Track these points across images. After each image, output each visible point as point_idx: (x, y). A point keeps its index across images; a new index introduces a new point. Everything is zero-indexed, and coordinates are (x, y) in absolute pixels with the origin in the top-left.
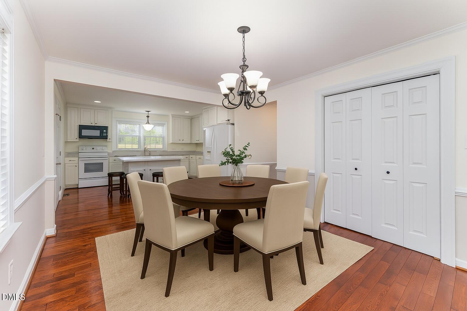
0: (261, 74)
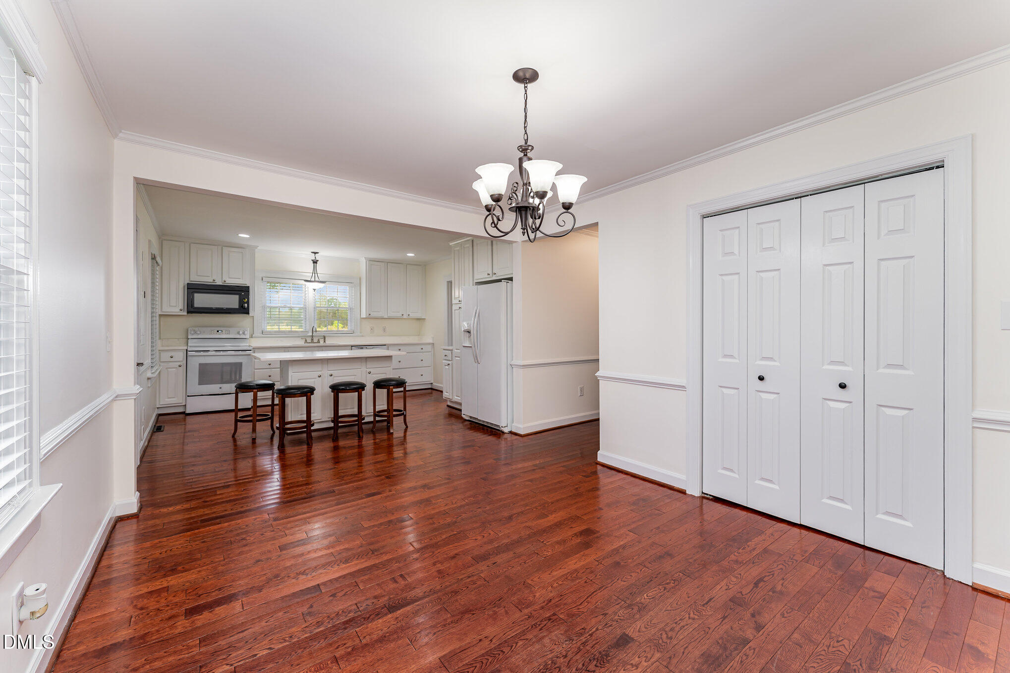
0: (559, 166)
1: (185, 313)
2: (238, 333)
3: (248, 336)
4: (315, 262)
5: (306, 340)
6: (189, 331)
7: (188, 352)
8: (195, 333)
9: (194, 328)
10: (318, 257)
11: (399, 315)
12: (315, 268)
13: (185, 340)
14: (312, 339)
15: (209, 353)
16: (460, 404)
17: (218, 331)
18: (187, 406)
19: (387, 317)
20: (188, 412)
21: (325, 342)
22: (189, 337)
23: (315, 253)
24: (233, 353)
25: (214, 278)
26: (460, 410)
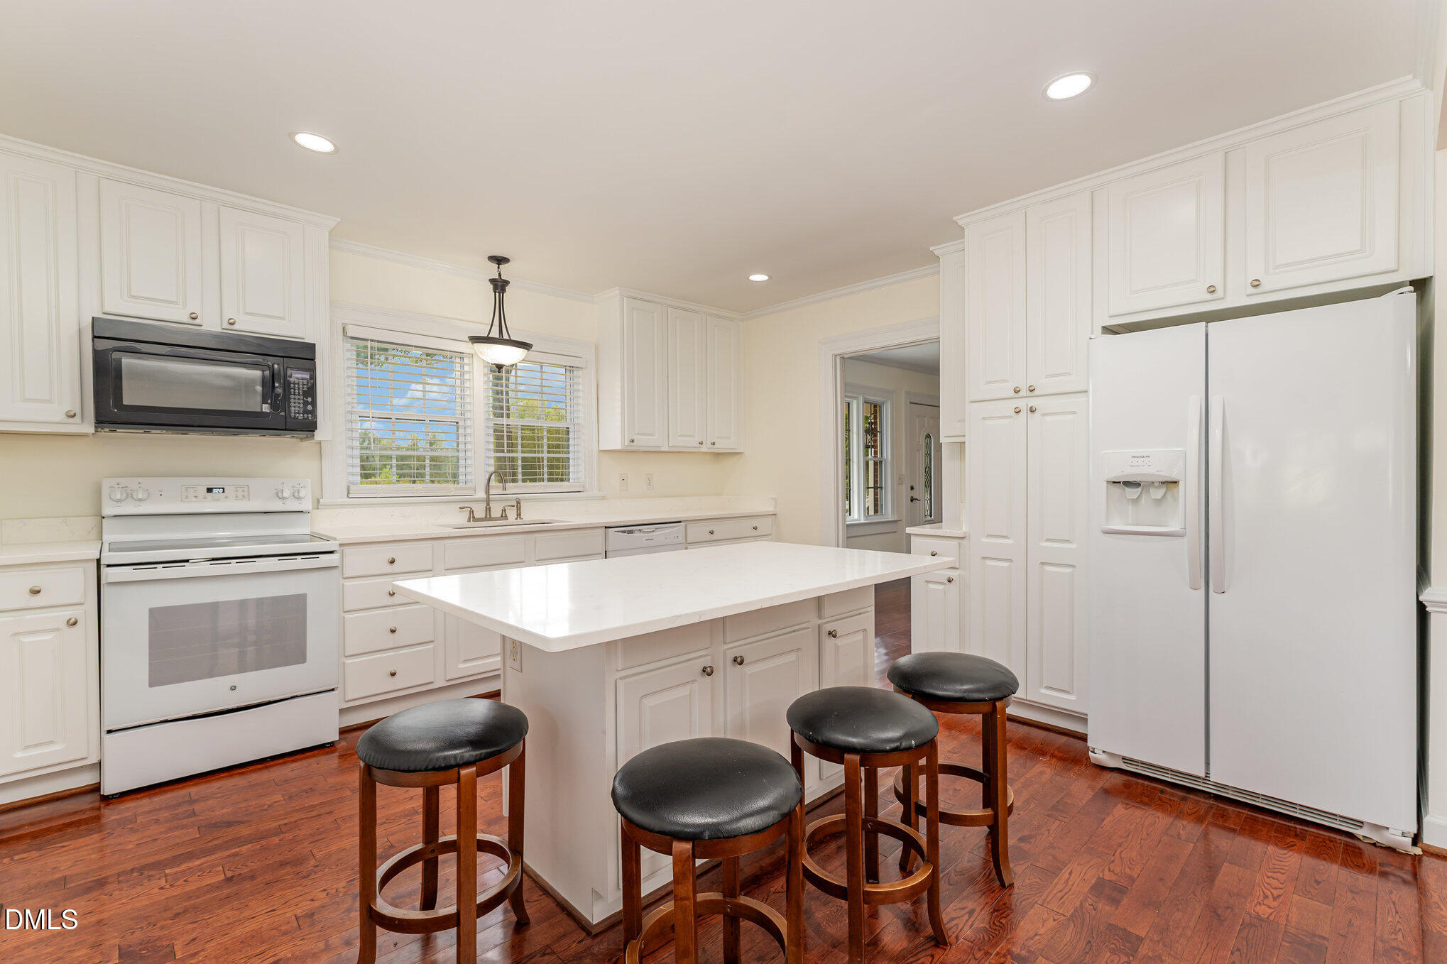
1: (89, 428)
2: (279, 496)
3: (306, 505)
4: (500, 286)
5: (472, 512)
6: (105, 492)
7: (104, 570)
8: (129, 496)
9: (124, 481)
10: (507, 271)
11: (691, 442)
12: (500, 306)
13: (92, 522)
14: (488, 509)
15: (187, 571)
16: (1083, 719)
17: (209, 490)
18: (105, 767)
19: (666, 449)
20: (107, 789)
21: (519, 515)
22: (107, 511)
23: (499, 260)
24: (274, 564)
25: (194, 307)
26: (1083, 738)
